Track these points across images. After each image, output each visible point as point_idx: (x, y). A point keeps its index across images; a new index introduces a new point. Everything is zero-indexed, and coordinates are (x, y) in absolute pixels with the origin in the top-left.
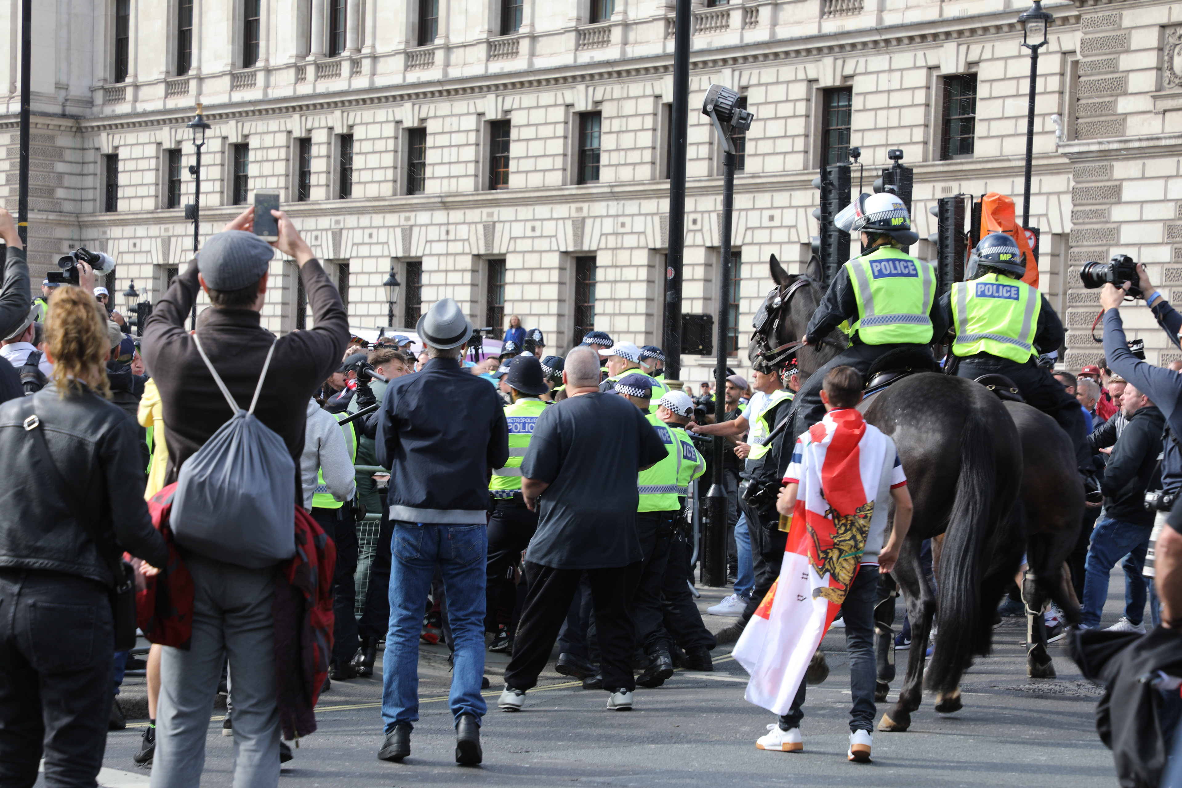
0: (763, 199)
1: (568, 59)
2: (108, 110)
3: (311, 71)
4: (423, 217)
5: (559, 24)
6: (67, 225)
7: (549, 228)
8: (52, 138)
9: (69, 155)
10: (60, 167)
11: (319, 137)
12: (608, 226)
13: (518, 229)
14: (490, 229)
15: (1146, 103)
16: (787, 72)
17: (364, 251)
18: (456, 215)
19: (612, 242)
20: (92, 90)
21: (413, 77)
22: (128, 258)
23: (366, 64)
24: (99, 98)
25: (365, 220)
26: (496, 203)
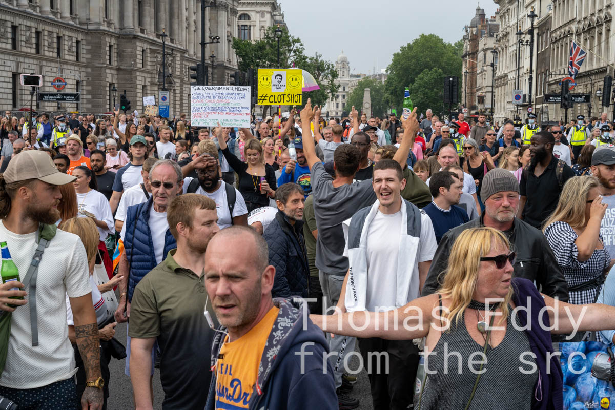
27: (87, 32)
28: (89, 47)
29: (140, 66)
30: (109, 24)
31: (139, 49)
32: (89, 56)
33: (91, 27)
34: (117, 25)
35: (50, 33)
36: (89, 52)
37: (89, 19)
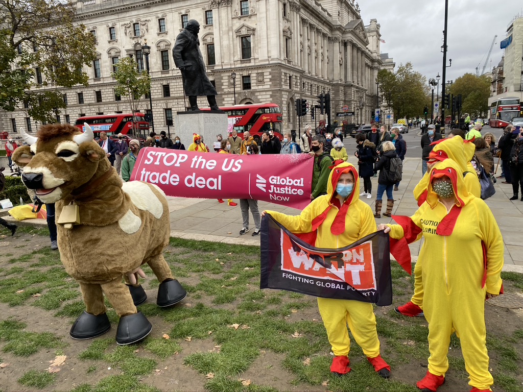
0: (155, 102)
1: (112, 81)
4: (84, 107)
5: (108, 76)
7: (112, 108)
12: (124, 107)
13: (105, 108)
14: (99, 109)
15: (227, 87)
16: (157, 83)
18: (91, 107)
19: (125, 109)
25: (72, 108)
26: (100, 104)
27: (333, 85)
28: (333, 92)
29: (353, 98)
30: (341, 80)
31: (353, 91)
32: (333, 96)
33: (334, 83)
34: (344, 81)
35: (322, 86)
36: (333, 94)
37: (333, 79)
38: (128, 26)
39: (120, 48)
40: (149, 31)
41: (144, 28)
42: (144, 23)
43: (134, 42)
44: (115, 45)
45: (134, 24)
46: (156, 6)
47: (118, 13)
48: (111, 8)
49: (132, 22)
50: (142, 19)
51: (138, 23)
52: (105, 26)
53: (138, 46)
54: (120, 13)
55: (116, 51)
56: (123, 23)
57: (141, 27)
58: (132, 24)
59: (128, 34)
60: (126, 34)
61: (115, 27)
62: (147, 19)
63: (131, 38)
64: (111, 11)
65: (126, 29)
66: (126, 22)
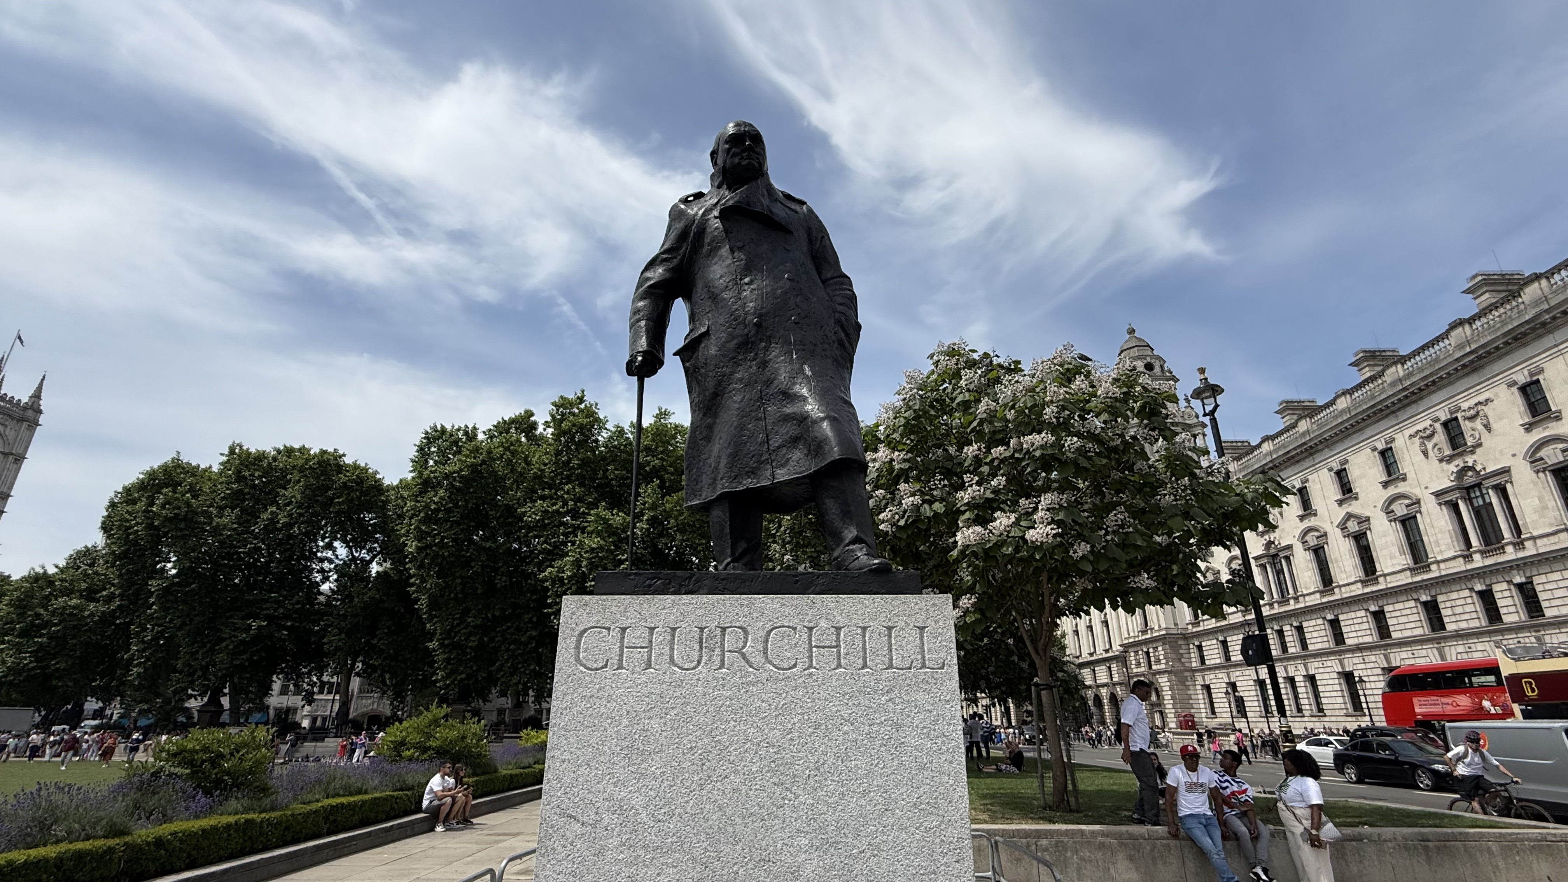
1: (1408, 581)
2: (1194, 630)
3: (1276, 605)
4: (1349, 655)
5: (1398, 568)
6: (1188, 671)
8: (1176, 642)
9: (1183, 647)
10: (1181, 651)
11: (1286, 628)
17: (1321, 670)
18: (1367, 653)
20: (1188, 624)
21: (1325, 600)
22: (1214, 681)
23: (1301, 599)
24: (1190, 627)
26: (1389, 645)
38: (1428, 432)
39: (1417, 492)
40: (1494, 426)
41: (1478, 424)
42: (1472, 412)
43: (1453, 467)
44: (1402, 488)
45: (1445, 424)
46: (1500, 358)
47: (1393, 412)
48: (1374, 406)
49: (1436, 420)
50: (1465, 406)
51: (1456, 419)
52: (1369, 450)
53: (1470, 473)
54: (1399, 409)
55: (1407, 502)
56: (1412, 431)
57: (1466, 426)
58: (1438, 426)
59: (1431, 454)
60: (1425, 453)
61: (1393, 445)
62: (1482, 398)
63: (1441, 461)
64: (1375, 413)
65: (1422, 444)
66: (1420, 427)
